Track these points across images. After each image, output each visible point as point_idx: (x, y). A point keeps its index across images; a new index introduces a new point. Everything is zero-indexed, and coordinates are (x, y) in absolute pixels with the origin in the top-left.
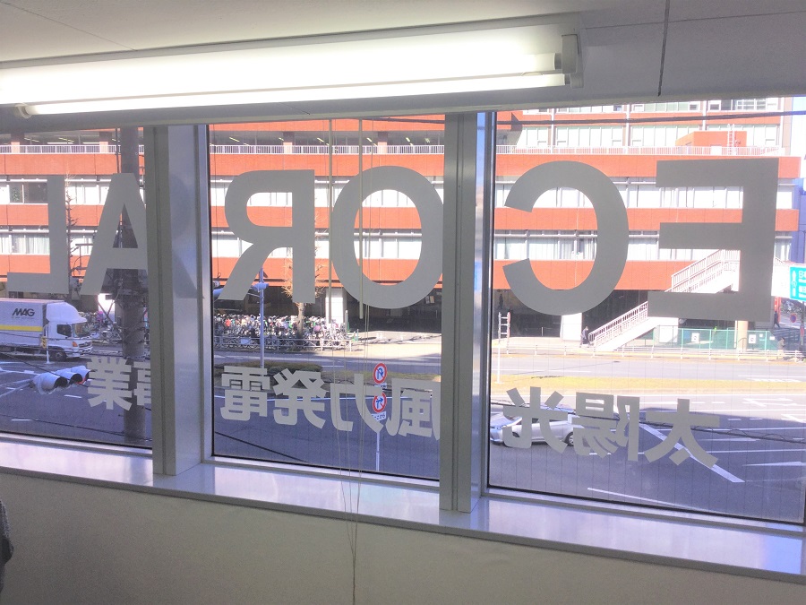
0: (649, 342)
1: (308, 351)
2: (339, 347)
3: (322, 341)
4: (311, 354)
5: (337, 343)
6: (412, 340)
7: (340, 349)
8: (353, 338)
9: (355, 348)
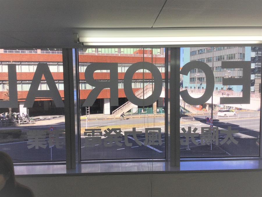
0: (130, 113)
1: (14, 125)
2: (26, 123)
3: (19, 121)
4: (15, 126)
5: (25, 121)
6: (53, 118)
7: (27, 123)
8: (31, 119)
9: (32, 123)
